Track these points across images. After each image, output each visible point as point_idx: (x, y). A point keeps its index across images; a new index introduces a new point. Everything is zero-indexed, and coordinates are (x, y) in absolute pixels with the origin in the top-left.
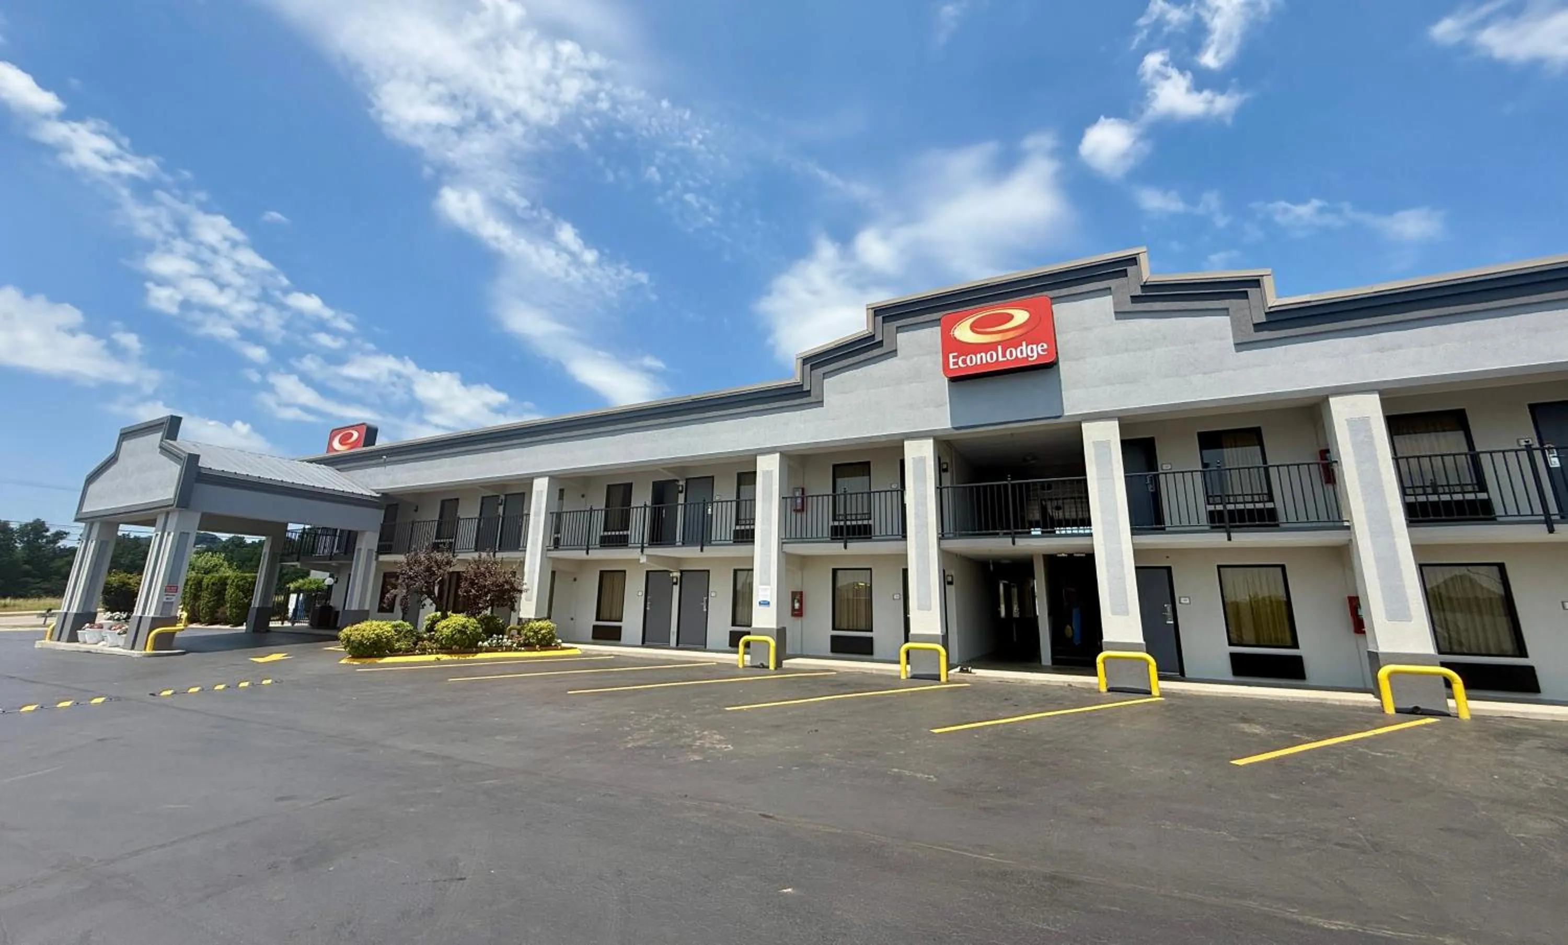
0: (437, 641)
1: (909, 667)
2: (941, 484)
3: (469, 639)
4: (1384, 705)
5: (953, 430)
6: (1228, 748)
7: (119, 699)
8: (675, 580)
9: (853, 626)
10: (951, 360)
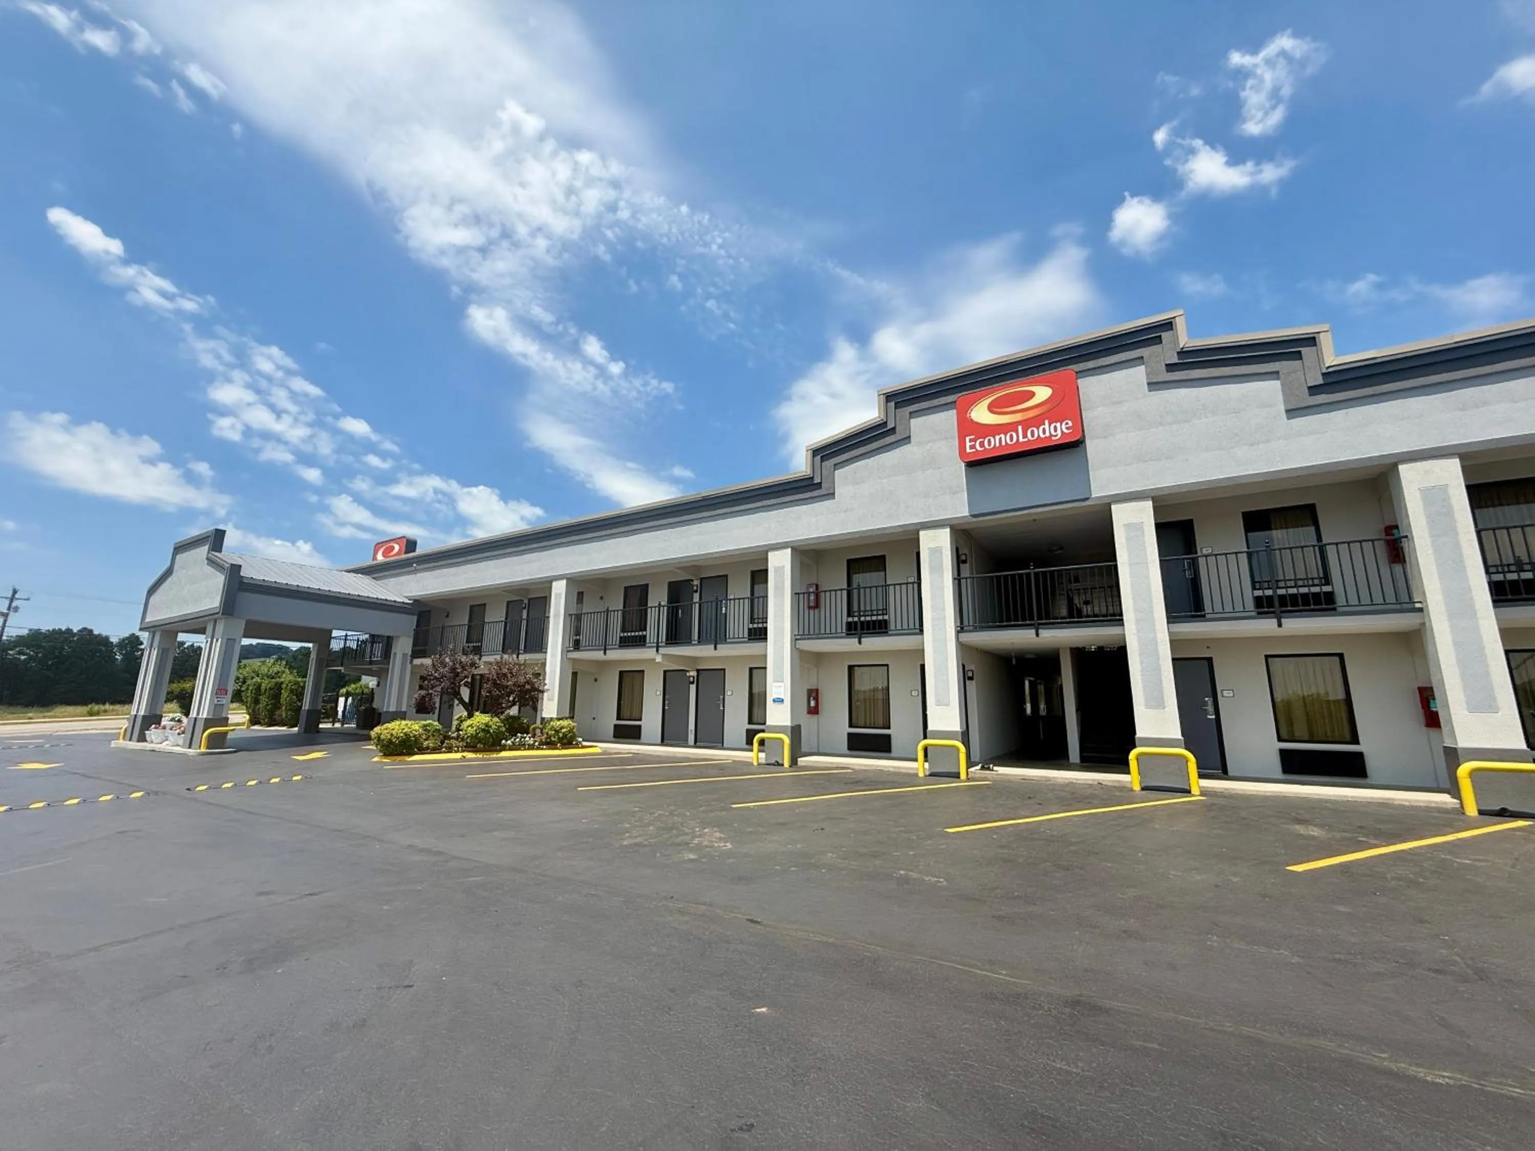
0: (463, 740)
1: (927, 765)
2: (959, 575)
3: (493, 738)
4: (1464, 806)
5: (970, 518)
6: (1283, 852)
7: (156, 793)
8: (691, 679)
9: (870, 724)
10: (968, 444)
